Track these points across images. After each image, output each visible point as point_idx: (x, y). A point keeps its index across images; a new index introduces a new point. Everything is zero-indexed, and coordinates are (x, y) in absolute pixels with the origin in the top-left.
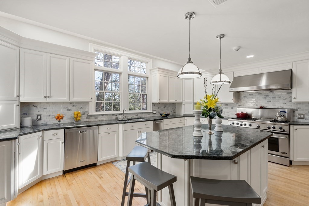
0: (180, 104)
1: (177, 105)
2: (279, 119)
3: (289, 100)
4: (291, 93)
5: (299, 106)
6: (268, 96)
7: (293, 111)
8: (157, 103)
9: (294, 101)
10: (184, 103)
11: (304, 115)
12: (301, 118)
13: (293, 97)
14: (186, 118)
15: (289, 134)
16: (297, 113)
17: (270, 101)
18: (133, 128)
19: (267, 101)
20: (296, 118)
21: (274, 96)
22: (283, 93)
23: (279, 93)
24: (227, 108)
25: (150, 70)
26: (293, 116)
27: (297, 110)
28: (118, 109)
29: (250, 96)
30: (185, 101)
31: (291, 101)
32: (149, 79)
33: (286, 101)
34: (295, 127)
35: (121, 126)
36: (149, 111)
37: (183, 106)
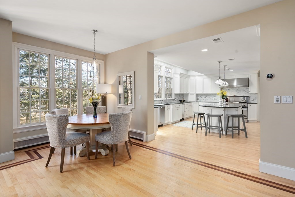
0: (188, 94)
1: (184, 95)
2: (243, 101)
3: (247, 92)
4: (248, 89)
5: (251, 95)
6: (237, 90)
7: (249, 97)
8: (179, 94)
9: (249, 92)
10: (189, 94)
11: (253, 99)
12: (252, 101)
13: (249, 91)
14: (193, 103)
15: (247, 108)
16: (250, 98)
17: (239, 93)
18: (176, 107)
19: (237, 93)
20: (250, 101)
21: (240, 90)
22: (244, 89)
23: (242, 89)
24: (216, 97)
25: (174, 74)
26: (249, 100)
27: (250, 97)
28: (161, 97)
29: (229, 90)
30: (191, 92)
31: (248, 93)
32: (173, 79)
33: (246, 93)
34: (250, 104)
35: (172, 106)
36: (173, 99)
37: (189, 95)
